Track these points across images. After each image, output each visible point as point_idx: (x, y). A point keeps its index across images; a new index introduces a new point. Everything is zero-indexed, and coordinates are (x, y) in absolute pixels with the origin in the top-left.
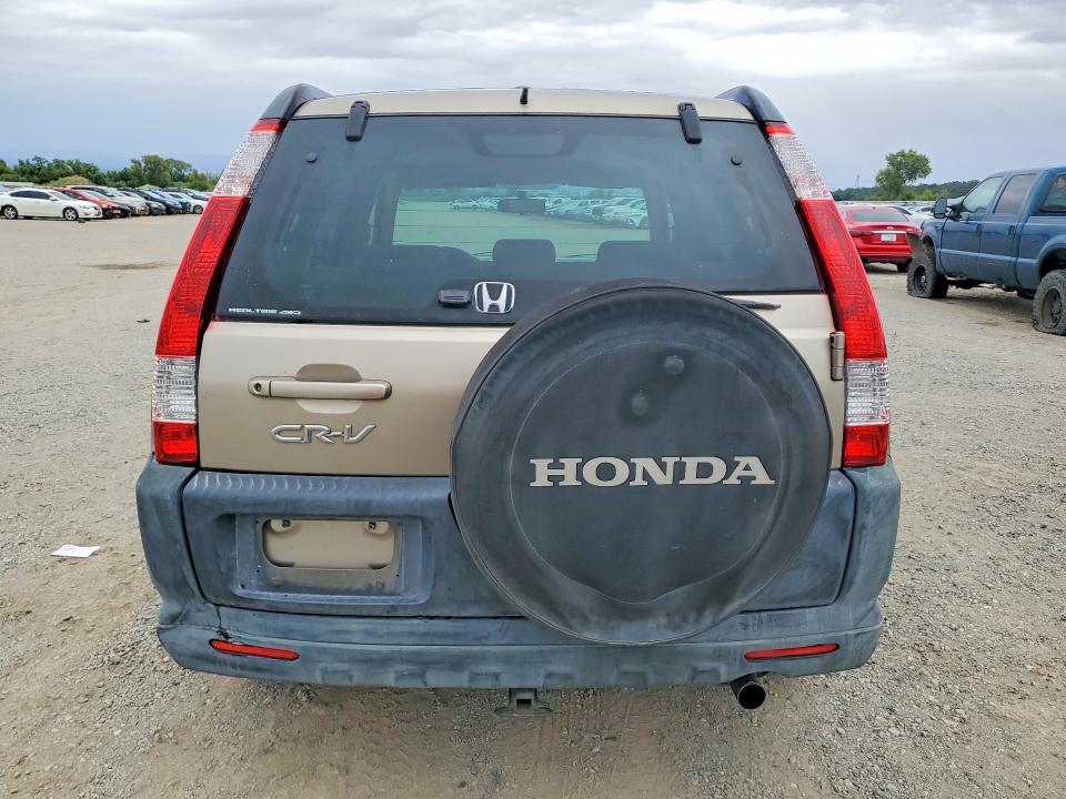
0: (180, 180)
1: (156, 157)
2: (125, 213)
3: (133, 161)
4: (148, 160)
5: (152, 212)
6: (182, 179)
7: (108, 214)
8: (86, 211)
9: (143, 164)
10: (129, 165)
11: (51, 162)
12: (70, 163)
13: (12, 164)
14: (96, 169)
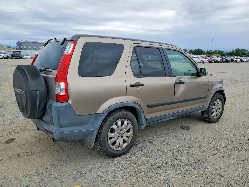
0: (244, 54)
1: (239, 49)
2: (215, 62)
3: (233, 50)
4: (236, 49)
5: (223, 62)
6: (245, 54)
7: (210, 62)
8: (205, 61)
9: (235, 51)
10: (231, 51)
11: (214, 51)
12: (218, 51)
13: (206, 51)
14: (223, 52)
